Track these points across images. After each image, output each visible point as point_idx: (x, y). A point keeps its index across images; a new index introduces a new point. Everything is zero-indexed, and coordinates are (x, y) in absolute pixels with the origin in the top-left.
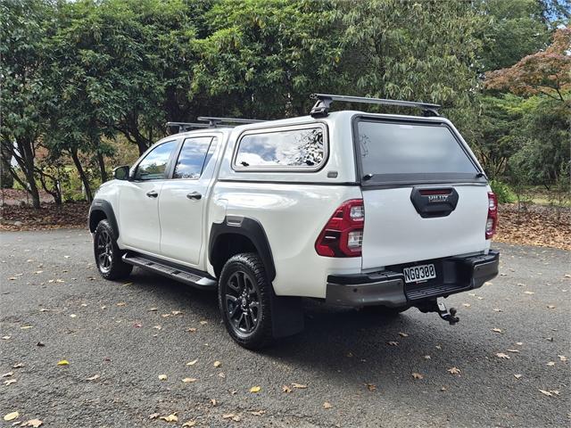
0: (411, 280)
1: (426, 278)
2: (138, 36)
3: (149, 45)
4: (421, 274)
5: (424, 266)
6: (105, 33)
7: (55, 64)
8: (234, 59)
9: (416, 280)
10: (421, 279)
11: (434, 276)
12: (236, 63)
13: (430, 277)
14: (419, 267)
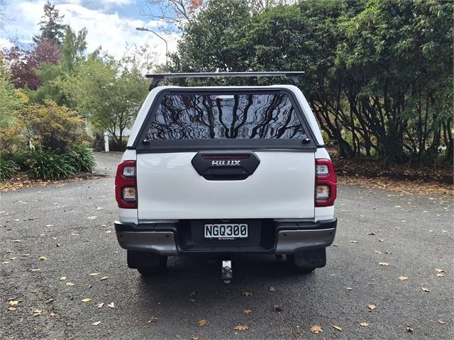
0: (213, 236)
1: (233, 236)
2: (302, 28)
3: (309, 34)
4: (228, 231)
5: (233, 225)
6: (275, 30)
7: (239, 58)
8: (370, 35)
9: (219, 236)
10: (226, 236)
11: (246, 236)
12: (371, 38)
13: (240, 236)
14: (226, 225)
